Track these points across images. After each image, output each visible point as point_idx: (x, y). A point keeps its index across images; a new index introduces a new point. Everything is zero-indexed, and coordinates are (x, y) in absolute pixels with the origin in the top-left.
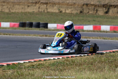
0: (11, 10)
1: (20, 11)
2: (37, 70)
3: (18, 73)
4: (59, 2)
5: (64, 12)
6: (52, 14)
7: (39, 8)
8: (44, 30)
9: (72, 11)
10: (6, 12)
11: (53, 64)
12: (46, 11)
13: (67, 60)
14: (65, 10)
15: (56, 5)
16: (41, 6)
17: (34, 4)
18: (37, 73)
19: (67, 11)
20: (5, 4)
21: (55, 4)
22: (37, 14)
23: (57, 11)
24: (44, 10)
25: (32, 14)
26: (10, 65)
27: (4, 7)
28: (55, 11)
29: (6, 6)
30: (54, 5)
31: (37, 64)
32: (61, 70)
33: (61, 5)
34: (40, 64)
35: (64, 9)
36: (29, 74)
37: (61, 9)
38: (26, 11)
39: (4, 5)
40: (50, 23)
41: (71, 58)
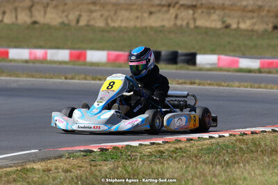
0: (109, 21)
1: (132, 24)
2: (171, 163)
3: (126, 170)
4: (223, 4)
5: (234, 26)
6: (207, 31)
7: (176, 17)
8: (188, 69)
9: (255, 24)
10: (99, 27)
11: (209, 150)
12: (192, 26)
13: (242, 141)
14: (238, 23)
15: (217, 12)
16: (181, 12)
17: (165, 9)
18: (171, 170)
19: (242, 26)
20: (97, 8)
21: (213, 8)
22: (170, 31)
23: (219, 25)
24: (188, 24)
25: (161, 31)
26: (107, 150)
27: (94, 15)
28: (213, 25)
29: (99, 14)
30: (213, 11)
31: (172, 149)
32: (227, 164)
33: (227, 11)
34: (177, 149)
35: (235, 21)
36: (152, 171)
37: (229, 21)
38: (144, 24)
39: (95, 11)
40: (200, 54)
41: (251, 137)
